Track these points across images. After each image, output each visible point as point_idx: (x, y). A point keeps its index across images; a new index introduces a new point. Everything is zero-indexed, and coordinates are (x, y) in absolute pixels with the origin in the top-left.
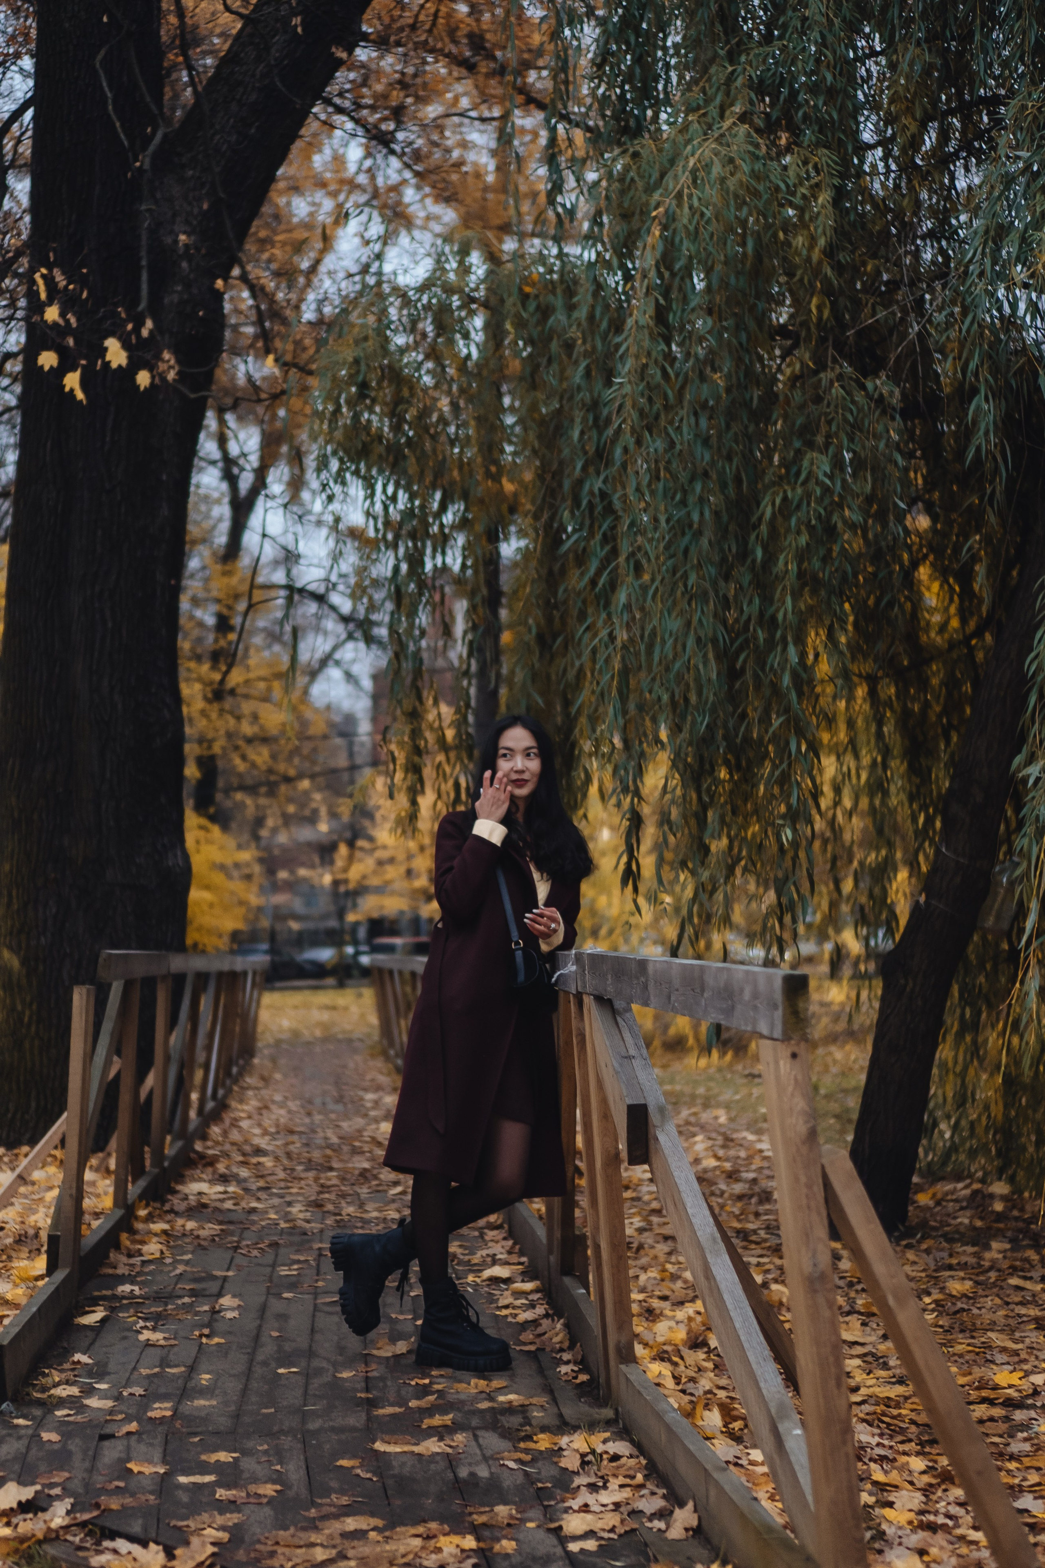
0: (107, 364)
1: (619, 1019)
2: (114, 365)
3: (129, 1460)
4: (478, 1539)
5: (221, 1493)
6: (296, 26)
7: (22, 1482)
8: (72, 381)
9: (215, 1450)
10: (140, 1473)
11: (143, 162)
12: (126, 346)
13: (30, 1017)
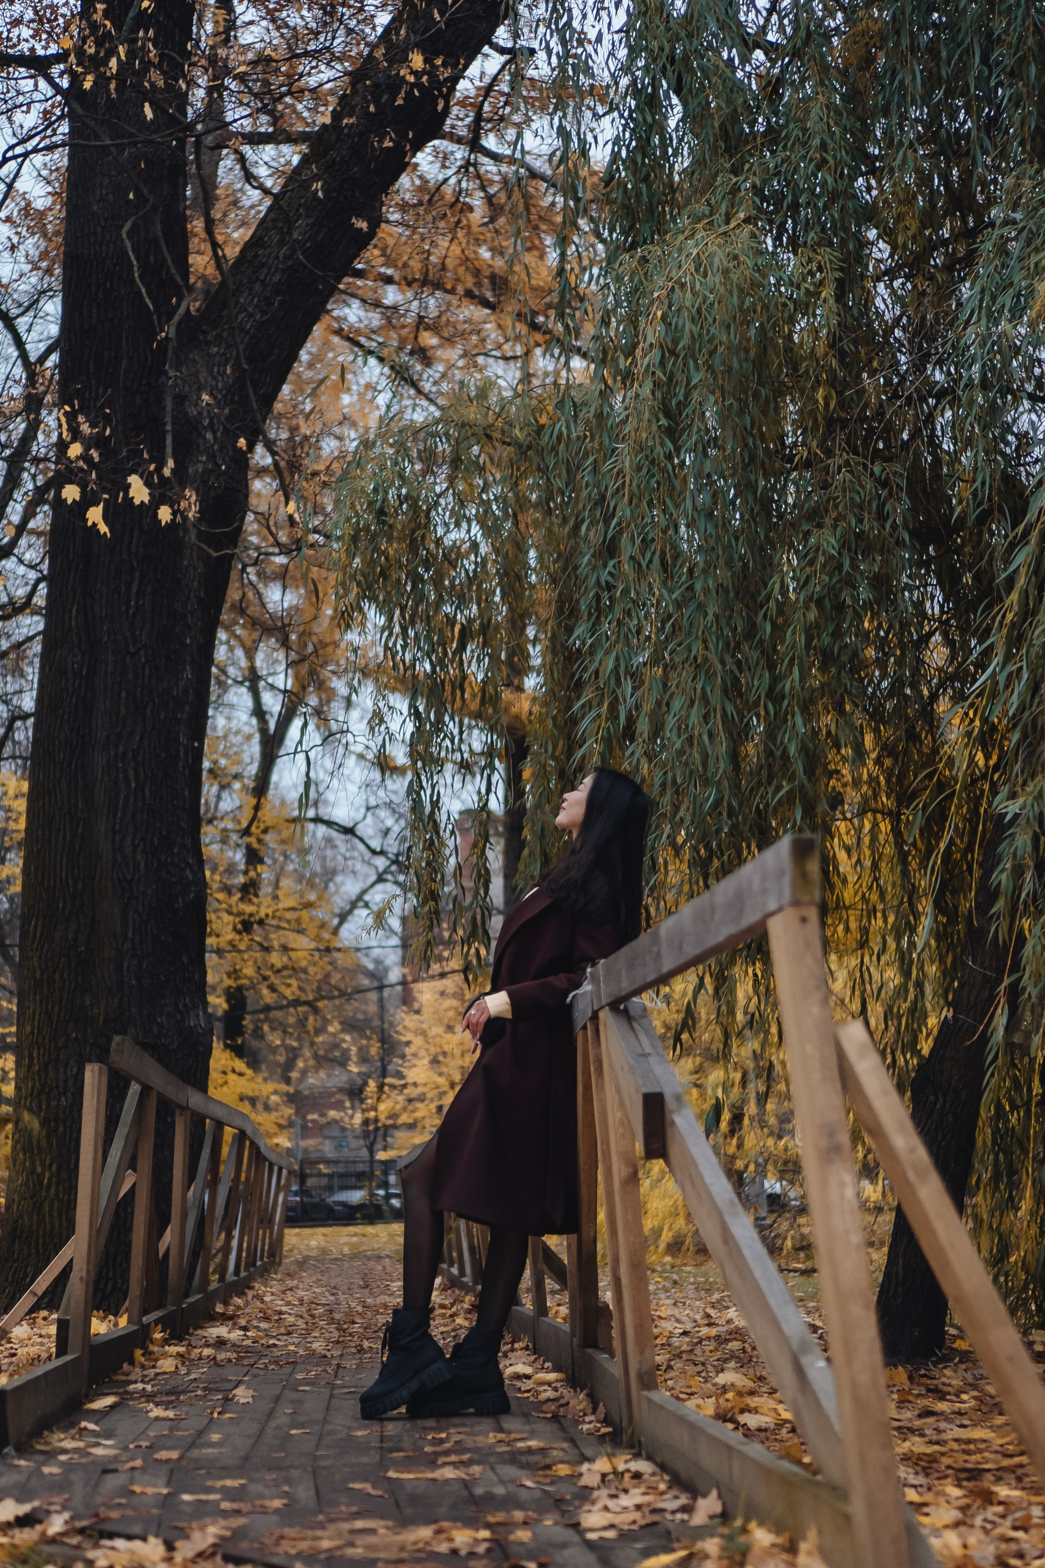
0: (129, 501)
1: (635, 1025)
2: (137, 502)
3: (132, 1482)
4: (493, 1532)
5: (225, 1505)
6: (317, 191)
7: (20, 1500)
8: (95, 515)
9: (222, 1478)
10: (142, 1493)
11: (169, 331)
12: (148, 484)
13: (50, 1179)
